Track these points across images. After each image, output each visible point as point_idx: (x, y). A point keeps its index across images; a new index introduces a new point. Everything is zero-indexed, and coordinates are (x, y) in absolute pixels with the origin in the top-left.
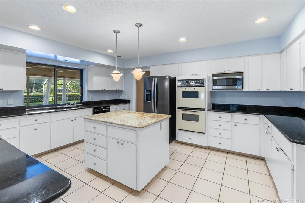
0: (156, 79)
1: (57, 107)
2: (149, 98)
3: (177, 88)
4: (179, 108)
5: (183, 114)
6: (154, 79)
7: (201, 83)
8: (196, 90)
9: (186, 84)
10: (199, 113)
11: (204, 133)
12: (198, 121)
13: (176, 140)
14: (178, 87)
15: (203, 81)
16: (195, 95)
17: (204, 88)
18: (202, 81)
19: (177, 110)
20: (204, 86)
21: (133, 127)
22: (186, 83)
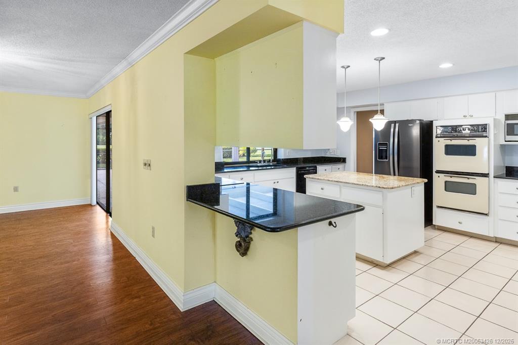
0: (397, 125)
1: (251, 164)
2: (384, 155)
3: (435, 140)
4: (438, 172)
5: (446, 182)
6: (393, 125)
7: (480, 131)
8: (471, 142)
9: (452, 133)
10: (478, 181)
11: (486, 215)
12: (475, 193)
13: (434, 224)
14: (436, 137)
15: (484, 127)
16: (470, 151)
17: (486, 139)
18: (482, 129)
19: (435, 175)
20: (486, 137)
21: (379, 187)
22: (453, 131)
